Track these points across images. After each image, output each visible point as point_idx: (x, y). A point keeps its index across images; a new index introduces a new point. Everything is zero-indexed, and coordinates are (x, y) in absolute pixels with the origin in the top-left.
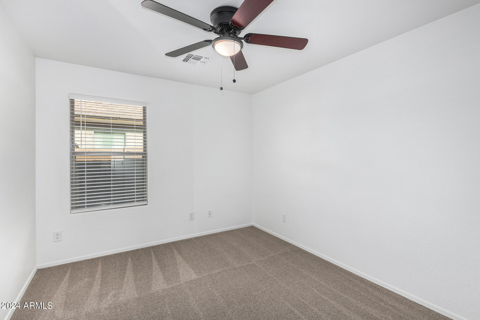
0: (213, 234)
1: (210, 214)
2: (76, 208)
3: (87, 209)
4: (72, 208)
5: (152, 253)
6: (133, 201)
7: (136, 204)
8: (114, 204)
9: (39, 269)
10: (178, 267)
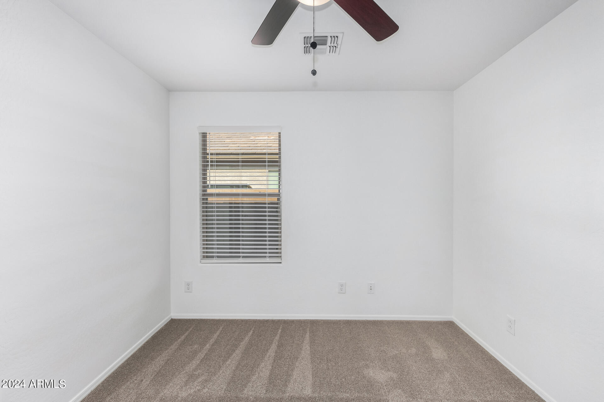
0: (375, 321)
1: (371, 289)
2: (207, 258)
3: (216, 260)
4: (204, 257)
5: (280, 331)
6: (265, 257)
7: (268, 260)
8: (243, 257)
9: (172, 318)
10: (297, 364)
